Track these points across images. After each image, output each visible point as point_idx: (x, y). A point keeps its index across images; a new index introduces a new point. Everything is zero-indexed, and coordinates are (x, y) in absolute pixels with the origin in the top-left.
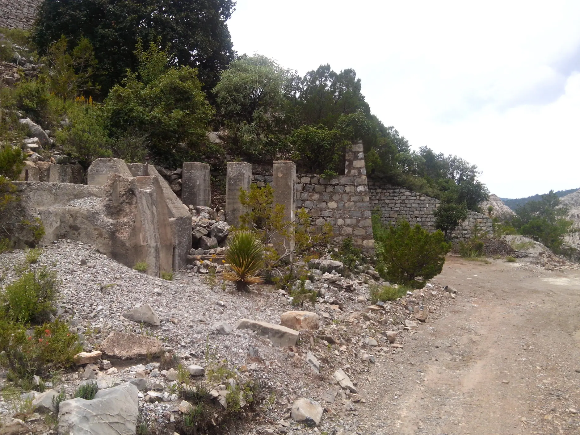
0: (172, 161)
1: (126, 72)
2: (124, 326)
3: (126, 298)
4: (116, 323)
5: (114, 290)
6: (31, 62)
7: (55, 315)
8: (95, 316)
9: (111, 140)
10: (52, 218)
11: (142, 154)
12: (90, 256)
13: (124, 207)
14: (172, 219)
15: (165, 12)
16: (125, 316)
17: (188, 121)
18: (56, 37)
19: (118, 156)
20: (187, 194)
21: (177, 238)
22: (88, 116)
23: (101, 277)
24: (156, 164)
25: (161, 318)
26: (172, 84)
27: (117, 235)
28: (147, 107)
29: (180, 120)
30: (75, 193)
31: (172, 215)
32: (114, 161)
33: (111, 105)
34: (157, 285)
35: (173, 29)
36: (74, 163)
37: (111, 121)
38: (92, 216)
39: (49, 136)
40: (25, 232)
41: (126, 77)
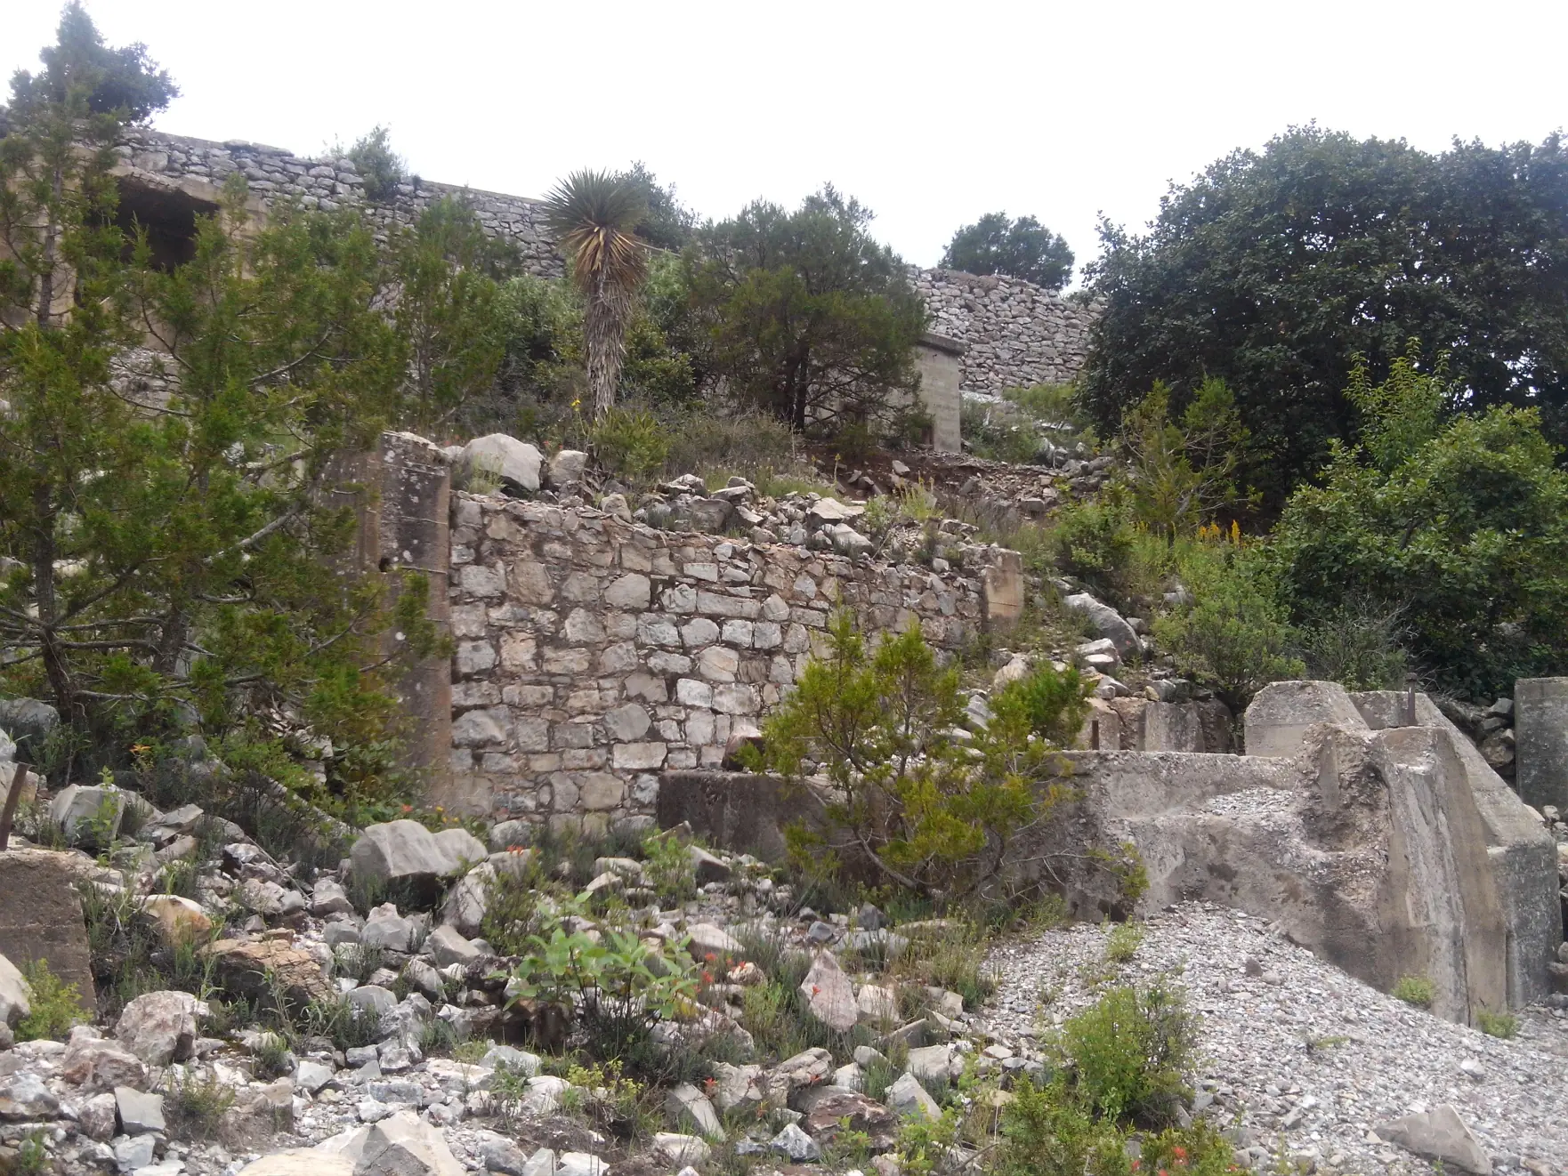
0: (1479, 676)
1: (1329, 447)
2: (1380, 1162)
3: (1381, 1081)
4: (1358, 1151)
5: (1343, 1053)
6: (1079, 457)
7: (1188, 1107)
8: (1296, 1125)
9: (1298, 631)
10: (1163, 845)
11: (1389, 664)
12: (1268, 951)
13: (1355, 816)
14: (1494, 851)
15: (1422, 270)
16: (1382, 1133)
17: (1521, 560)
18: (1141, 387)
19: (1323, 676)
20: (1534, 773)
21: (1513, 908)
22: (1234, 573)
23: (1303, 1013)
24: (1433, 690)
25: (1492, 1153)
26: (1464, 461)
27: (1341, 895)
28: (1395, 532)
29: (1497, 560)
30: (1218, 778)
31: (1493, 839)
32: (1315, 688)
33: (1291, 538)
34: (1467, 1048)
35: (1451, 313)
36: (1205, 699)
37: (1295, 582)
38: (1267, 842)
39: (1139, 633)
40: (1098, 878)
41: (1329, 460)
